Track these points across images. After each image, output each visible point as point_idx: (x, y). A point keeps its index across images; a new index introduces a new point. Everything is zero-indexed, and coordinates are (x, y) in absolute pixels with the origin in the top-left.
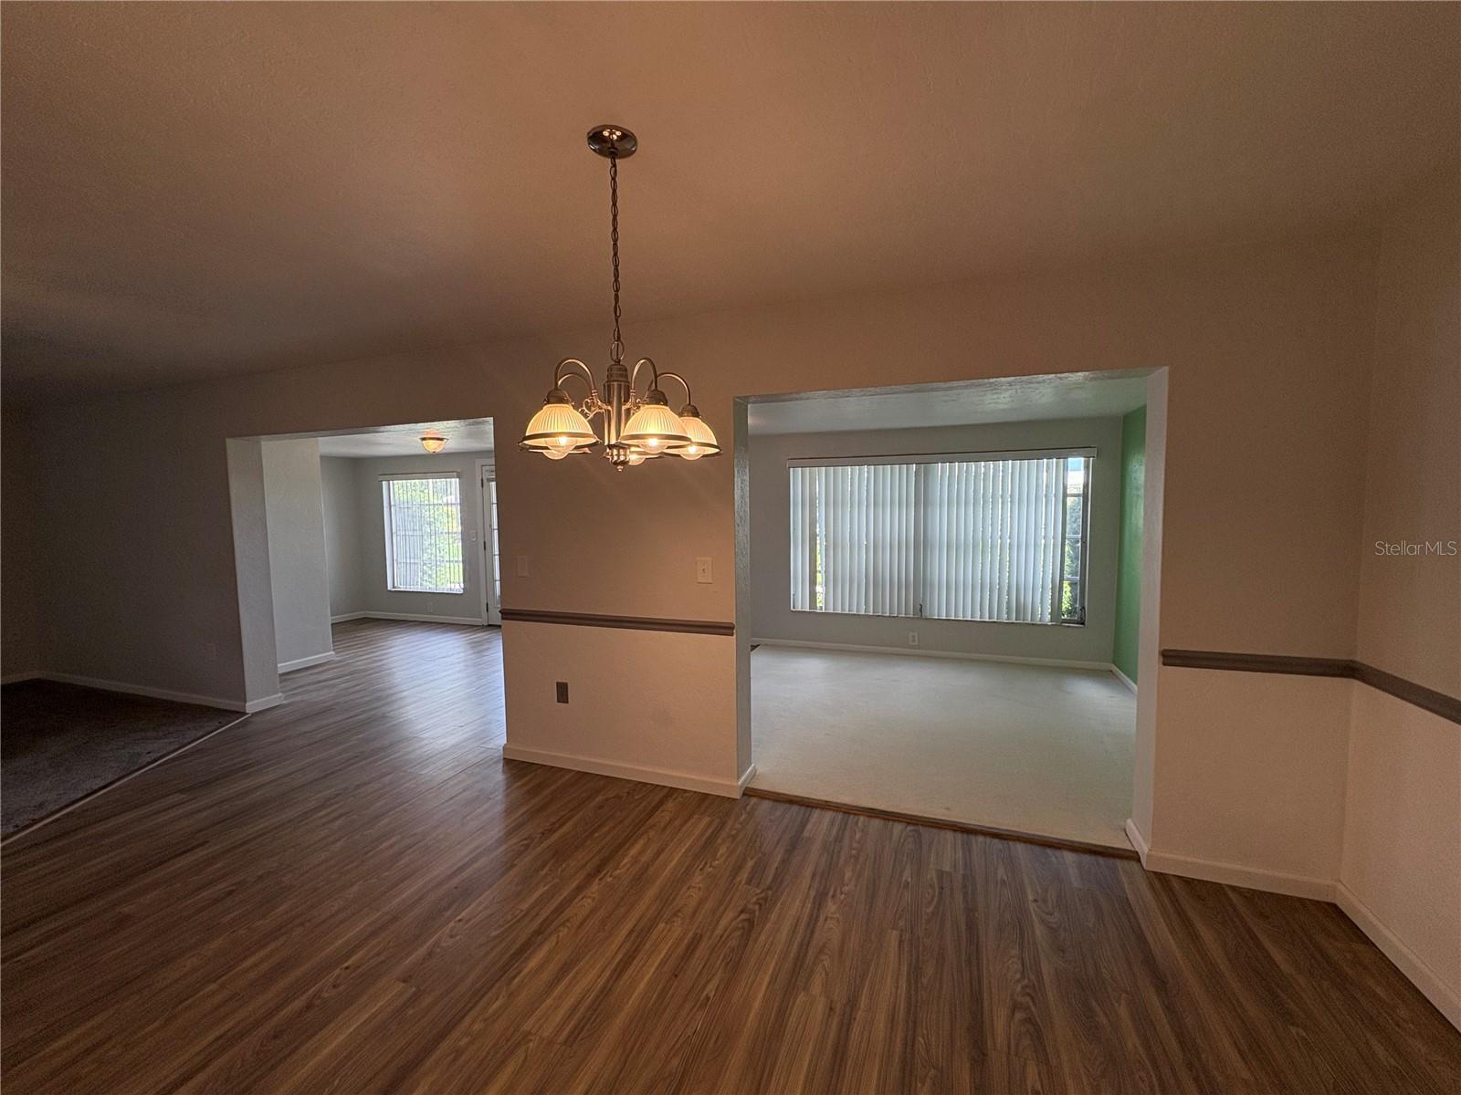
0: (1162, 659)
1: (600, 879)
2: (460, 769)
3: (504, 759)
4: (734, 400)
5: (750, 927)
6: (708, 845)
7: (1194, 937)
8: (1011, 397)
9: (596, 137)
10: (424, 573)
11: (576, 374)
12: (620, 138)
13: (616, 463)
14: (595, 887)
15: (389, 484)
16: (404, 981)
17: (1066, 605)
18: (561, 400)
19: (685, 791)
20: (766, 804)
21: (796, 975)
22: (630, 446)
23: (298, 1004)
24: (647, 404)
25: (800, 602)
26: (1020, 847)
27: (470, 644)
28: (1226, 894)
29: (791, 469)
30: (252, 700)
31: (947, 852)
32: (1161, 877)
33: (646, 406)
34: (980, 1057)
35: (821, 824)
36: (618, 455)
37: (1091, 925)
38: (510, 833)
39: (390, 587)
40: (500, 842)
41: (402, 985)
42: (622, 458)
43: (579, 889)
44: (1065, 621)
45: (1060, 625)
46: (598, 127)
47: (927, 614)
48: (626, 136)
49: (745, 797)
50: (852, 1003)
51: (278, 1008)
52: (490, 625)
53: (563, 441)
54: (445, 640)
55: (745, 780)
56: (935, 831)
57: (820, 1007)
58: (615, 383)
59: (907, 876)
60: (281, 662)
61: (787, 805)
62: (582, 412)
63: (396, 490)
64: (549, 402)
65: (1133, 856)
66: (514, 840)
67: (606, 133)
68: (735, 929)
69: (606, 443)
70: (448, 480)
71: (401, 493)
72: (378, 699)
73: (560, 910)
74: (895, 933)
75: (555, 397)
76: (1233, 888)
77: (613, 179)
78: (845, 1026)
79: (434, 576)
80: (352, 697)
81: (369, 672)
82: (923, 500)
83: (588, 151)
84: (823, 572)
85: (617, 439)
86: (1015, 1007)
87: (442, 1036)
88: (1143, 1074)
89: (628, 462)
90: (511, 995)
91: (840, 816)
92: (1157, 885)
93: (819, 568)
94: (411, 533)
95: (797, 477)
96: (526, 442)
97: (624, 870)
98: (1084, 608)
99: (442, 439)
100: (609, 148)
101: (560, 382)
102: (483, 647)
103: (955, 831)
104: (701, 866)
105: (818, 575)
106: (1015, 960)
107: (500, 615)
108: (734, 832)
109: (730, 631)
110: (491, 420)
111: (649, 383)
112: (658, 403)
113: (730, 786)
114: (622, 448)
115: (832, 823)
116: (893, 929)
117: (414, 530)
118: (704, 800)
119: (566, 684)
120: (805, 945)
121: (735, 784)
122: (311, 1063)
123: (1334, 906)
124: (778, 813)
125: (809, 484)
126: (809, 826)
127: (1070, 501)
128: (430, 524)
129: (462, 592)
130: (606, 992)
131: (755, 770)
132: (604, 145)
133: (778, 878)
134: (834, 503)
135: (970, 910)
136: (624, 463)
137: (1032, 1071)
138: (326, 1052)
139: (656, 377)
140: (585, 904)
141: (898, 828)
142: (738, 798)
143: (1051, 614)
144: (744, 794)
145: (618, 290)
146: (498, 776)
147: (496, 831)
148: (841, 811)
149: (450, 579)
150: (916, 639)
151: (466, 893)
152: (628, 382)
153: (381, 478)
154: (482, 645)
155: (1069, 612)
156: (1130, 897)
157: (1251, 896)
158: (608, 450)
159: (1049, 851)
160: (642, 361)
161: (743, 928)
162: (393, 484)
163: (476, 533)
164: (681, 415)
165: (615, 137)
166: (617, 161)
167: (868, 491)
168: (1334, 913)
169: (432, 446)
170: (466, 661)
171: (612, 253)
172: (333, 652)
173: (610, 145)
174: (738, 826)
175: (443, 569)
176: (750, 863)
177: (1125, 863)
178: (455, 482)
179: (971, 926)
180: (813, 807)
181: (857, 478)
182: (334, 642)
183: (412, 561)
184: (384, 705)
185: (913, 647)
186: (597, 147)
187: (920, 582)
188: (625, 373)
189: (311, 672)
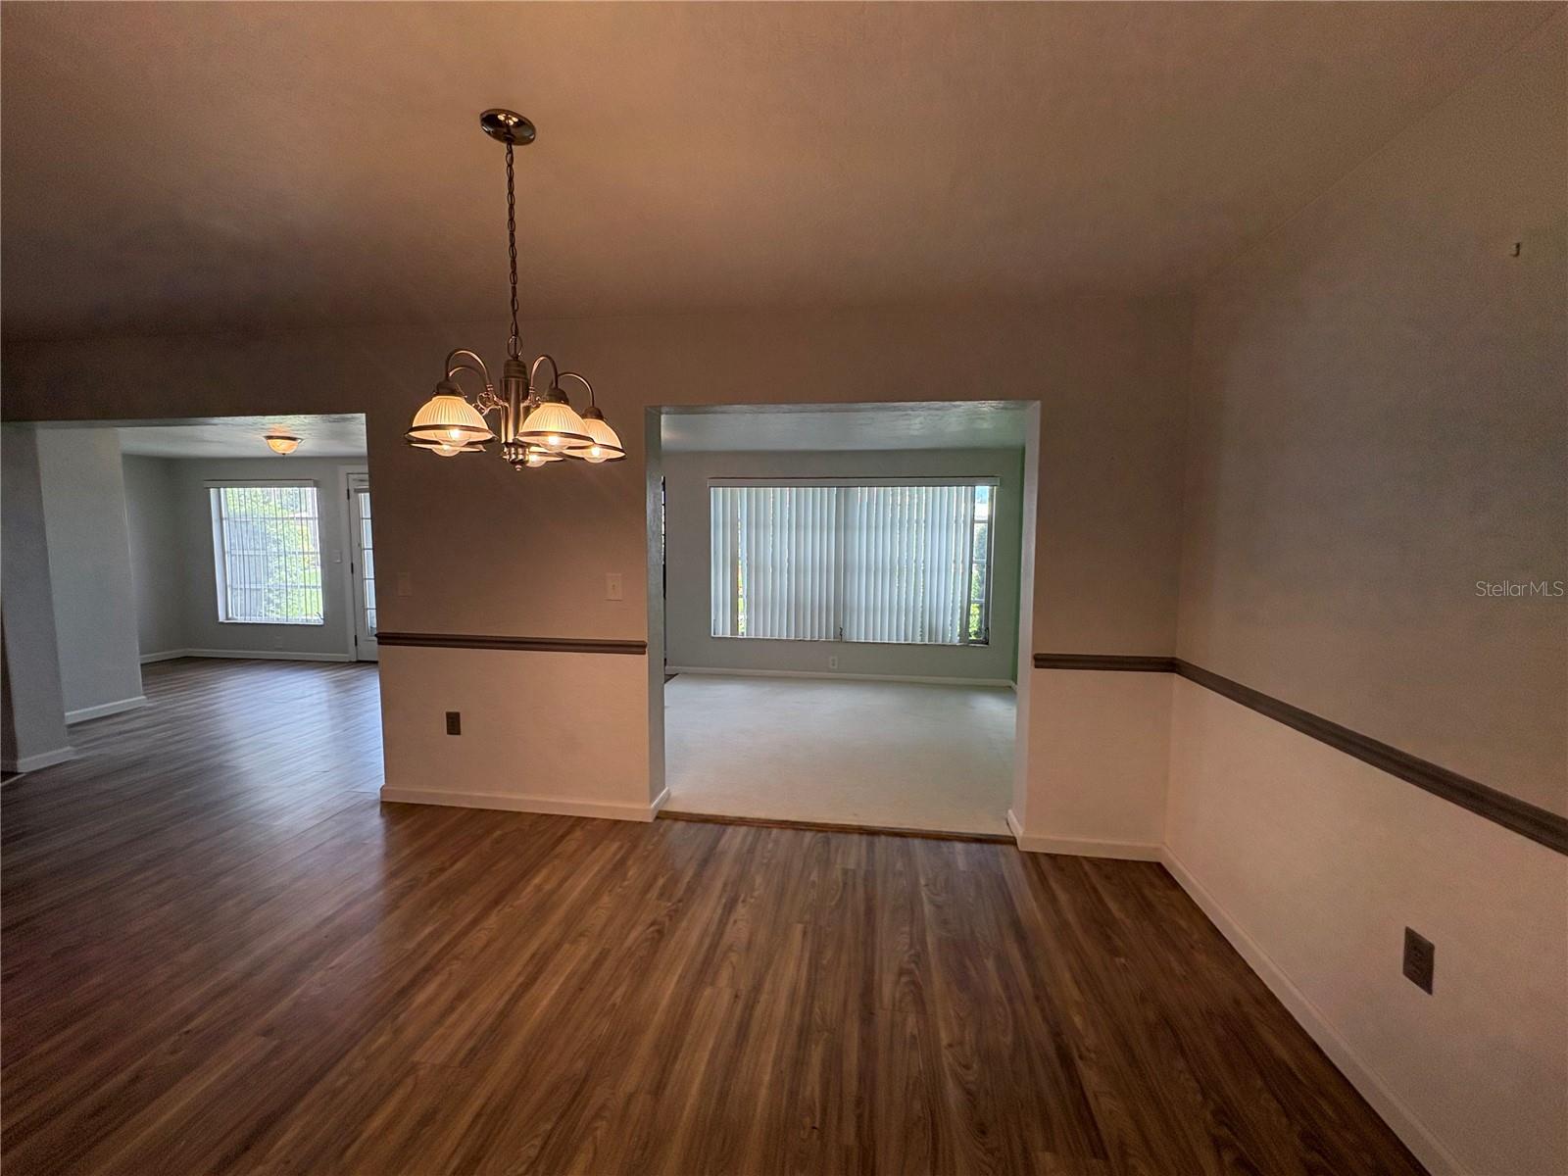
0: (1034, 662)
1: (499, 911)
2: (326, 816)
3: (382, 802)
4: (646, 410)
5: (659, 935)
6: (620, 866)
7: (1053, 899)
8: (921, 423)
9: (489, 119)
10: (269, 601)
11: (469, 367)
12: (517, 125)
13: (514, 462)
14: (492, 921)
15: (219, 492)
16: (264, 1036)
17: (974, 627)
18: (453, 392)
19: (594, 819)
20: (680, 825)
21: (704, 971)
22: (529, 445)
23: (123, 1077)
24: (547, 401)
25: (721, 627)
26: (917, 842)
27: (334, 682)
28: (1081, 865)
29: (712, 489)
30: (25, 757)
31: (854, 853)
32: (1033, 855)
33: (546, 404)
34: (868, 1016)
35: (734, 839)
36: (517, 454)
37: (971, 900)
38: (392, 875)
39: (222, 618)
40: (377, 888)
41: (263, 1038)
42: (521, 457)
43: (475, 922)
44: (973, 641)
45: (967, 646)
46: (493, 110)
47: (846, 637)
48: (522, 123)
49: (658, 821)
50: (757, 989)
51: (95, 1085)
52: (359, 662)
53: (455, 434)
54: (300, 679)
55: (659, 803)
56: (841, 836)
57: (726, 996)
58: (513, 379)
59: (814, 877)
60: (68, 711)
61: (699, 825)
62: (476, 407)
63: (230, 499)
64: (438, 394)
65: (1012, 841)
66: (398, 882)
67: (501, 117)
68: (646, 940)
69: (503, 441)
70: (302, 489)
71: (233, 502)
72: (208, 748)
73: (451, 945)
74: (800, 927)
75: (447, 389)
76: (1085, 858)
77: (510, 166)
78: (750, 1008)
79: (284, 605)
80: (173, 748)
81: (200, 718)
82: (843, 525)
83: (482, 132)
84: (745, 597)
85: (515, 436)
86: (901, 973)
87: (313, 1082)
88: (1001, 1010)
89: (528, 461)
90: (397, 1032)
91: (753, 830)
92: (1029, 864)
93: (740, 593)
94: (252, 553)
95: (719, 496)
96: (413, 434)
97: (525, 900)
98: (988, 628)
99: (294, 439)
100: (505, 133)
101: (451, 374)
102: (352, 686)
103: (861, 834)
104: (609, 888)
105: (740, 600)
106: (905, 936)
107: (375, 639)
108: (645, 853)
109: (641, 650)
110: (363, 416)
111: (550, 382)
112: (559, 402)
113: (642, 810)
114: (522, 446)
115: (745, 837)
116: (799, 922)
117: (255, 549)
118: (615, 826)
119: (457, 715)
120: (714, 946)
121: (647, 807)
122: (145, 1133)
123: (1159, 865)
124: (692, 832)
125: (728, 504)
126: (723, 842)
127: (978, 528)
128: (278, 542)
129: (322, 623)
130: (504, 1014)
131: (669, 794)
132: (499, 129)
133: (690, 890)
134: (756, 524)
135: (869, 900)
136: (522, 462)
137: (911, 1020)
138: (164, 1118)
139: (557, 376)
140: (480, 936)
141: (808, 836)
142: (650, 820)
143: (959, 635)
144: (657, 818)
145: (515, 283)
146: (375, 821)
147: (374, 877)
148: (753, 826)
149: (306, 607)
150: (836, 663)
151: (339, 940)
152: (526, 378)
153: (208, 484)
154: (349, 683)
155: (976, 634)
156: (1006, 875)
157: (1097, 863)
158: (506, 450)
159: (942, 844)
160: (542, 358)
161: (653, 938)
162: (225, 492)
163: (341, 553)
164: (583, 416)
165: (511, 123)
166: (513, 147)
167: (790, 513)
168: (1159, 871)
169: (281, 447)
170: (329, 701)
171: (509, 244)
172: (144, 697)
173: (505, 130)
174: (650, 847)
175: (296, 598)
176: (661, 881)
177: (1004, 847)
178: (310, 493)
179: (870, 911)
180: (726, 824)
181: (779, 500)
182: (144, 685)
183: (253, 586)
184: (220, 754)
185: (834, 671)
186: (491, 130)
187: (840, 606)
188: (523, 369)
189: (110, 721)
